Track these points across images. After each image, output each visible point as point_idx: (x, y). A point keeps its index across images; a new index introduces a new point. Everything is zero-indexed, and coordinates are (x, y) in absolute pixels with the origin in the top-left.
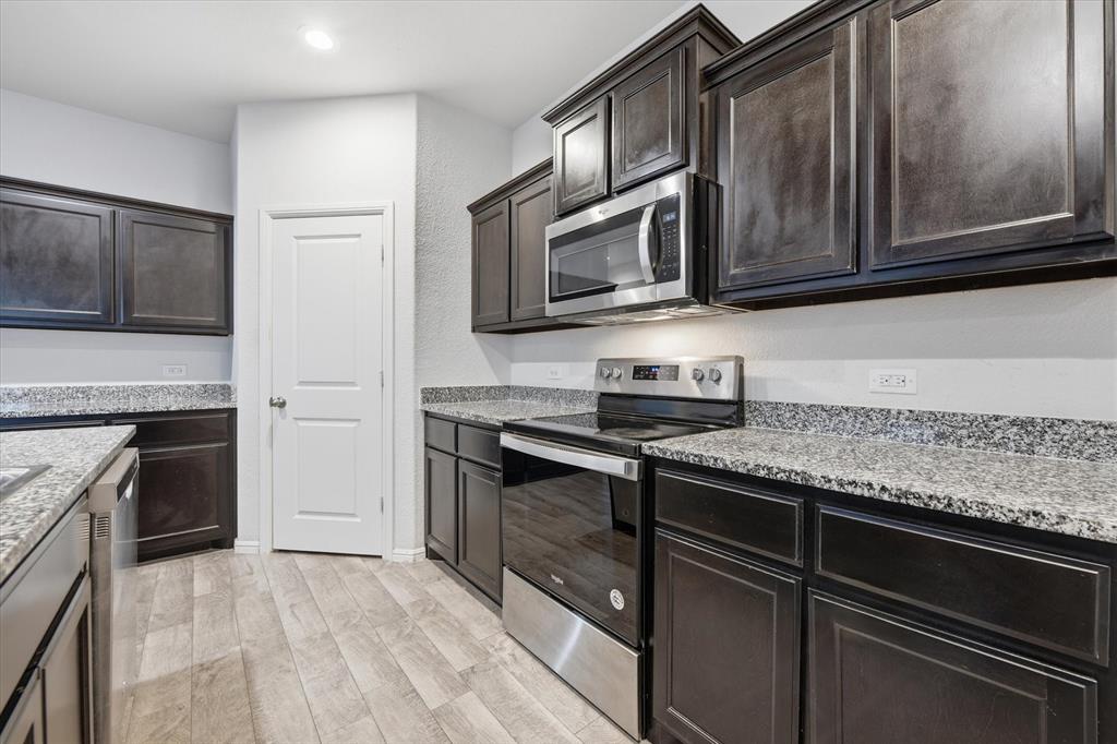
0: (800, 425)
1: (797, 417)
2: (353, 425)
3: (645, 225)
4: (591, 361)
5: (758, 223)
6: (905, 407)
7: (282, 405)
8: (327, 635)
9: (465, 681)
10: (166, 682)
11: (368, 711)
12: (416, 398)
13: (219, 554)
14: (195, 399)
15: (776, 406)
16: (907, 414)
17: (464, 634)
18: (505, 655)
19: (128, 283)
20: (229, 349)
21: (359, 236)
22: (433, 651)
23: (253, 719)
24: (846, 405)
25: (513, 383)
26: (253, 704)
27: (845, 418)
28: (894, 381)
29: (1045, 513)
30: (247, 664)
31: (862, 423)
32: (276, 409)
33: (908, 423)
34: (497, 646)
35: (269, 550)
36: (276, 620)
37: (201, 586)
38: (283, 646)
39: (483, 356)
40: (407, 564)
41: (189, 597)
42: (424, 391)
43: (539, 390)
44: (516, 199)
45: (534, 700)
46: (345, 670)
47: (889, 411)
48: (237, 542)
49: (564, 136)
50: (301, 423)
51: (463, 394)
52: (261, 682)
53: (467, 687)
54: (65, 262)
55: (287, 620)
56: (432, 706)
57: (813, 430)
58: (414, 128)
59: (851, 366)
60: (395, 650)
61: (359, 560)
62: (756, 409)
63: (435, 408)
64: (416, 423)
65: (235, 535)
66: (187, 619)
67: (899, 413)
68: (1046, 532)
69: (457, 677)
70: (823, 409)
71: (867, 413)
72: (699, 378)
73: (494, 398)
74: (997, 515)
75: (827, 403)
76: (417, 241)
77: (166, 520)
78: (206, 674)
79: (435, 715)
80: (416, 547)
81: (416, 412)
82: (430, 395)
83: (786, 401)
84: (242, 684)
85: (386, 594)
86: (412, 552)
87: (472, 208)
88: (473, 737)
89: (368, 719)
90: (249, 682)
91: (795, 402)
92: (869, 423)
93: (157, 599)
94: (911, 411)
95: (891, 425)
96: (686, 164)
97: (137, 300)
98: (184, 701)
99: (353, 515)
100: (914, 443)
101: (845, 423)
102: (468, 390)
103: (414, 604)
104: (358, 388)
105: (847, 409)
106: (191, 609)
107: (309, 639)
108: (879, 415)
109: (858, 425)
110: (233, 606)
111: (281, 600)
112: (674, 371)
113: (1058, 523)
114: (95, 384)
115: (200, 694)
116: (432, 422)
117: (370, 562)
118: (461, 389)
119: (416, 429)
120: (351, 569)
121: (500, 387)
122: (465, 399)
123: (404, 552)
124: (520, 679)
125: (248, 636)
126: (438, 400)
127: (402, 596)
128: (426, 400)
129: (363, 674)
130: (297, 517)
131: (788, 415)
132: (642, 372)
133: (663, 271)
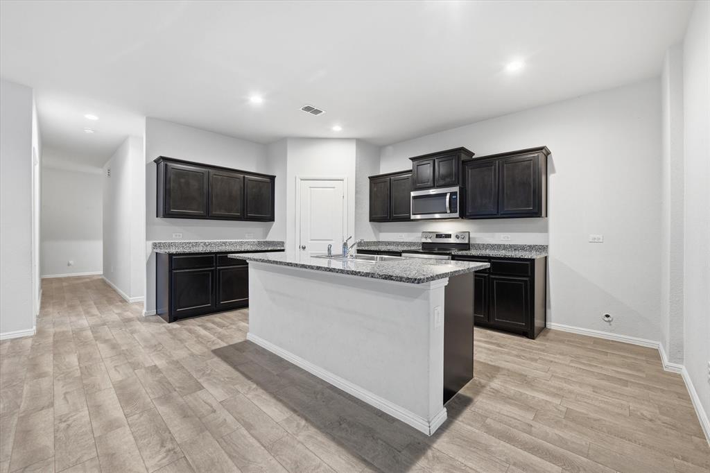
3: (448, 197)
4: (419, 232)
43: (394, 242)
72: (457, 237)
112: (449, 236)
132: (439, 236)
133: (452, 210)
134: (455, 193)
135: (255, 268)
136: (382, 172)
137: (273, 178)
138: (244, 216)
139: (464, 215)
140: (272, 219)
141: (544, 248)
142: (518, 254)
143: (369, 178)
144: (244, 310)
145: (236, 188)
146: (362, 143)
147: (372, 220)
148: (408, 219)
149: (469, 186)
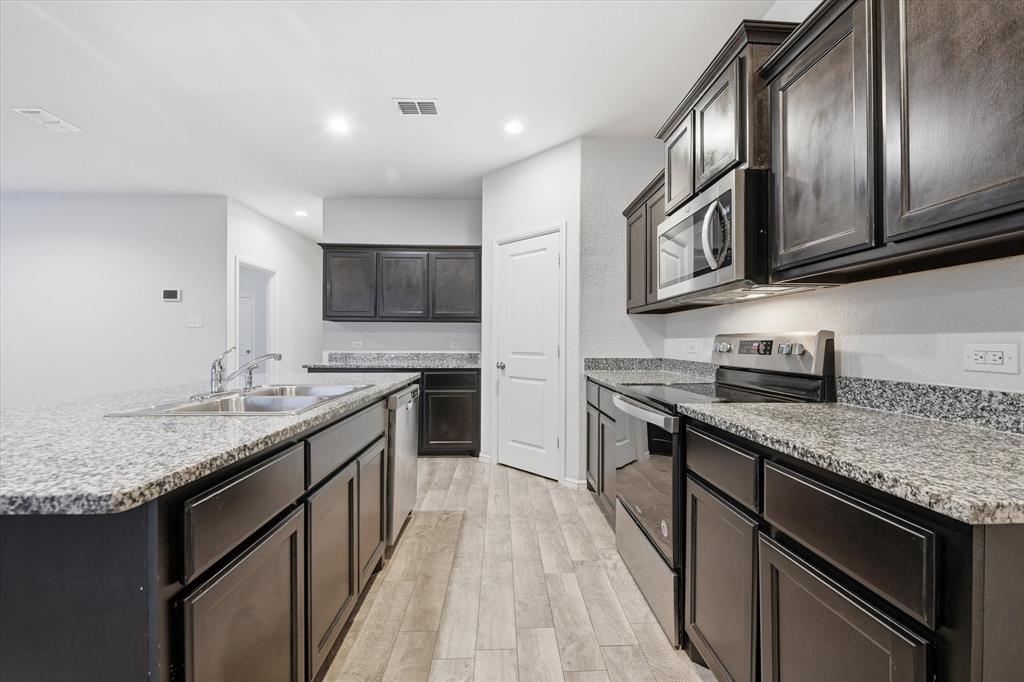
0: (887, 404)
1: (885, 394)
2: (540, 383)
5: (801, 204)
6: (997, 389)
7: (503, 367)
8: (508, 516)
9: (574, 567)
10: (429, 514)
11: (512, 560)
12: (580, 365)
13: (472, 459)
14: (465, 362)
15: (865, 383)
16: (1001, 397)
17: (589, 540)
18: (609, 563)
19: (434, 294)
20: (480, 331)
21: (545, 249)
22: (563, 545)
23: (457, 543)
24: (933, 384)
25: (667, 355)
26: (460, 536)
27: (932, 398)
28: (989, 358)
29: (885, 476)
30: (464, 517)
31: (951, 405)
32: (500, 369)
33: (1001, 407)
34: (606, 555)
35: (495, 462)
36: (486, 501)
37: (458, 474)
38: (484, 514)
39: (637, 333)
40: (573, 490)
41: (451, 477)
42: (586, 360)
44: (649, 203)
45: (614, 594)
46: (509, 536)
47: (980, 392)
48: (481, 454)
49: (670, 149)
50: (514, 380)
51: (618, 364)
52: (466, 528)
53: (574, 569)
54: (409, 285)
55: (491, 501)
56: (547, 572)
57: (900, 410)
58: (579, 163)
59: (945, 341)
60: (540, 536)
61: (544, 480)
62: (846, 386)
63: (594, 375)
64: (580, 384)
65: (479, 450)
66: (446, 488)
67: (991, 395)
68: (885, 493)
69: (570, 563)
70: (910, 388)
71: (956, 394)
73: (646, 368)
74: (857, 476)
75: (914, 381)
76: (582, 247)
77: (446, 433)
78: (445, 515)
79: (546, 577)
80: (580, 479)
81: (580, 377)
82: (592, 364)
83: (874, 377)
84: (459, 525)
85: (551, 503)
86: (576, 481)
87: (625, 214)
88: (562, 596)
89: (509, 564)
90: (462, 526)
91: (882, 379)
92: (958, 405)
93: (437, 476)
94: (1004, 394)
95: (983, 409)
96: (742, 160)
97: (437, 303)
98: (433, 524)
99: (541, 447)
100: (1009, 432)
101: (932, 404)
102: (623, 360)
103: (564, 515)
104: (544, 358)
105: (934, 389)
106: (450, 484)
107: (498, 516)
108: (968, 397)
109: (946, 407)
110: (468, 487)
111: (492, 492)
113: (893, 486)
114: (422, 352)
115: (439, 523)
116: (591, 384)
117: (550, 483)
118: (616, 360)
119: (581, 389)
120: (537, 485)
121: (652, 360)
122: (620, 368)
123: (571, 480)
124: (612, 579)
125: (470, 504)
126: (597, 367)
127: (560, 507)
128: (588, 367)
129: (518, 542)
130: (511, 443)
131: (876, 393)
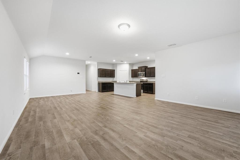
4: (140, 79)
19: (111, 74)
39: (132, 79)
112: (144, 80)
132: (143, 80)
133: (144, 76)
134: (144, 73)
135: (115, 84)
136: (134, 69)
137: (114, 70)
138: (110, 77)
139: (145, 77)
140: (114, 77)
141: (155, 82)
142: (152, 82)
143: (131, 70)
144: (113, 92)
145: (109, 72)
146: (130, 64)
147: (132, 77)
148: (137, 77)
149: (146, 72)
